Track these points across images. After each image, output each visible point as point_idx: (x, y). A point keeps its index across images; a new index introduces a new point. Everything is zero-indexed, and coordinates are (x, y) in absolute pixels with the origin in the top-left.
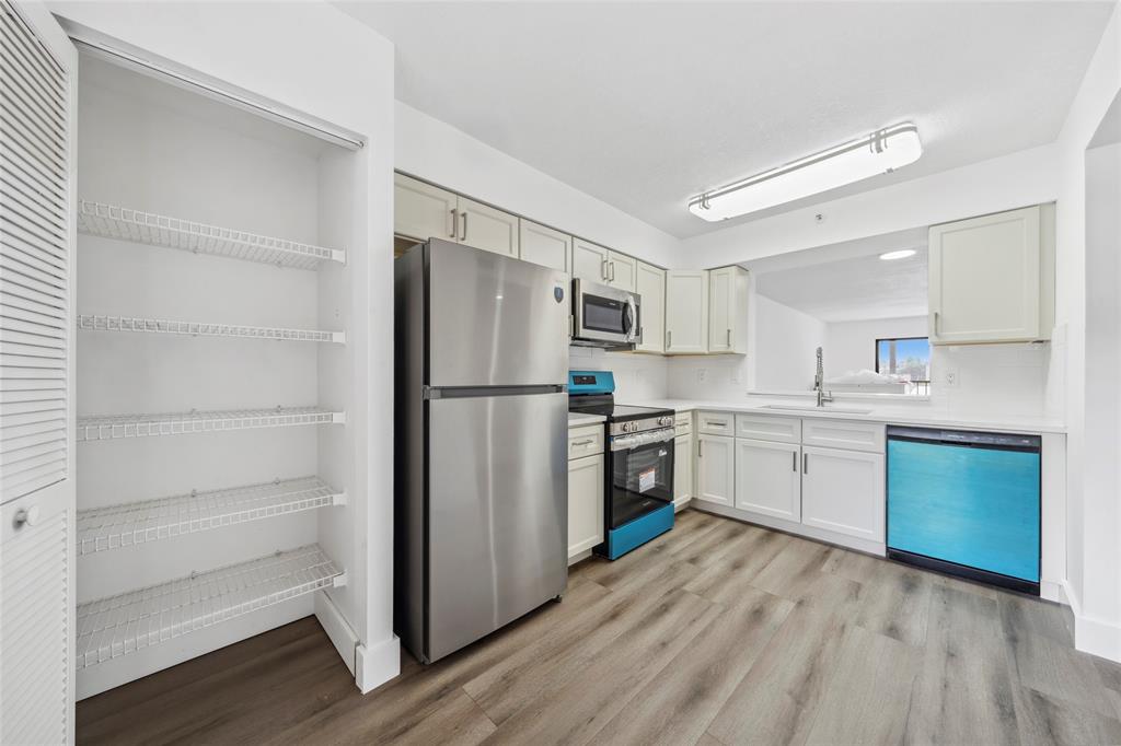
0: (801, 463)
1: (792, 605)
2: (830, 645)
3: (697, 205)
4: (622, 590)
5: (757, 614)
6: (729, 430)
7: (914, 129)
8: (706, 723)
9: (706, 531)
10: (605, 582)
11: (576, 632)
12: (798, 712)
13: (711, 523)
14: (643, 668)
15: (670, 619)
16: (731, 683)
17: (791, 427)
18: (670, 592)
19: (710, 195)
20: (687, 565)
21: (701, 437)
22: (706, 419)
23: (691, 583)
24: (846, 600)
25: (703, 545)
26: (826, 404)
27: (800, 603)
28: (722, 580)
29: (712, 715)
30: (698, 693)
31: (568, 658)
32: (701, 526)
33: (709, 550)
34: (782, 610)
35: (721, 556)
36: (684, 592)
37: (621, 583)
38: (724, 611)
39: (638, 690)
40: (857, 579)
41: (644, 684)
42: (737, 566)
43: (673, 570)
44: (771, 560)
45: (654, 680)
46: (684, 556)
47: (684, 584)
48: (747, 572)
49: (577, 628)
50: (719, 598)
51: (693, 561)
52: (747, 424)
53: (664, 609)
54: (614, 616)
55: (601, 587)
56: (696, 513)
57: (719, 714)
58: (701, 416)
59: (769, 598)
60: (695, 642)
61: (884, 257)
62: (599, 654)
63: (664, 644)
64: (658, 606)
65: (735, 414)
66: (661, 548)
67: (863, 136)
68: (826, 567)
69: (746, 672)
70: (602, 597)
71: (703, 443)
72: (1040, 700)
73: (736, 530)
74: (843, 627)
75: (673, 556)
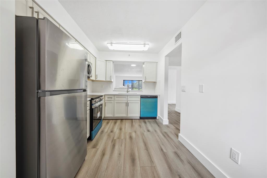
0: (127, 104)
1: (134, 133)
2: (144, 137)
3: (110, 44)
4: (101, 147)
5: (131, 138)
6: (113, 99)
7: (149, 45)
8: (139, 165)
9: (110, 124)
10: (94, 147)
11: (96, 165)
12: (148, 152)
13: (109, 122)
14: (120, 163)
15: (117, 147)
16: (137, 154)
17: (126, 97)
18: (112, 141)
19: (113, 43)
20: (111, 133)
21: (106, 101)
22: (107, 97)
23: (115, 137)
24: (140, 128)
25: (111, 128)
26: (128, 92)
27: (135, 132)
28: (120, 133)
29: (138, 163)
30: (133, 160)
31: (100, 174)
32: (108, 123)
33: (113, 128)
34: (134, 135)
35: (116, 128)
36: (115, 140)
37: (99, 145)
38: (125, 140)
39: (122, 168)
40: (139, 124)
41: (122, 166)
42: (121, 129)
43: (109, 135)
44: (125, 126)
45: (124, 164)
46: (109, 131)
47: (114, 138)
48: (123, 130)
49: (96, 164)
50: (122, 138)
51: (112, 132)
52: (117, 97)
53: (114, 146)
54: (103, 154)
55: (94, 149)
56: (104, 120)
57: (139, 162)
58: (106, 96)
59: (130, 133)
60: (125, 150)
61: (132, 65)
62: (107, 167)
63: (120, 154)
64: (112, 146)
65: (114, 95)
66: (102, 132)
67: (142, 43)
68: (134, 124)
69: (137, 150)
70: (96, 152)
71: (106, 103)
72: (165, 132)
73: (115, 122)
74: (143, 133)
75: (107, 132)
